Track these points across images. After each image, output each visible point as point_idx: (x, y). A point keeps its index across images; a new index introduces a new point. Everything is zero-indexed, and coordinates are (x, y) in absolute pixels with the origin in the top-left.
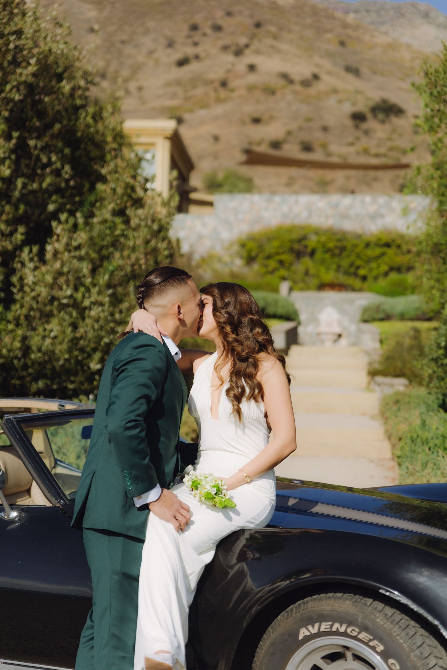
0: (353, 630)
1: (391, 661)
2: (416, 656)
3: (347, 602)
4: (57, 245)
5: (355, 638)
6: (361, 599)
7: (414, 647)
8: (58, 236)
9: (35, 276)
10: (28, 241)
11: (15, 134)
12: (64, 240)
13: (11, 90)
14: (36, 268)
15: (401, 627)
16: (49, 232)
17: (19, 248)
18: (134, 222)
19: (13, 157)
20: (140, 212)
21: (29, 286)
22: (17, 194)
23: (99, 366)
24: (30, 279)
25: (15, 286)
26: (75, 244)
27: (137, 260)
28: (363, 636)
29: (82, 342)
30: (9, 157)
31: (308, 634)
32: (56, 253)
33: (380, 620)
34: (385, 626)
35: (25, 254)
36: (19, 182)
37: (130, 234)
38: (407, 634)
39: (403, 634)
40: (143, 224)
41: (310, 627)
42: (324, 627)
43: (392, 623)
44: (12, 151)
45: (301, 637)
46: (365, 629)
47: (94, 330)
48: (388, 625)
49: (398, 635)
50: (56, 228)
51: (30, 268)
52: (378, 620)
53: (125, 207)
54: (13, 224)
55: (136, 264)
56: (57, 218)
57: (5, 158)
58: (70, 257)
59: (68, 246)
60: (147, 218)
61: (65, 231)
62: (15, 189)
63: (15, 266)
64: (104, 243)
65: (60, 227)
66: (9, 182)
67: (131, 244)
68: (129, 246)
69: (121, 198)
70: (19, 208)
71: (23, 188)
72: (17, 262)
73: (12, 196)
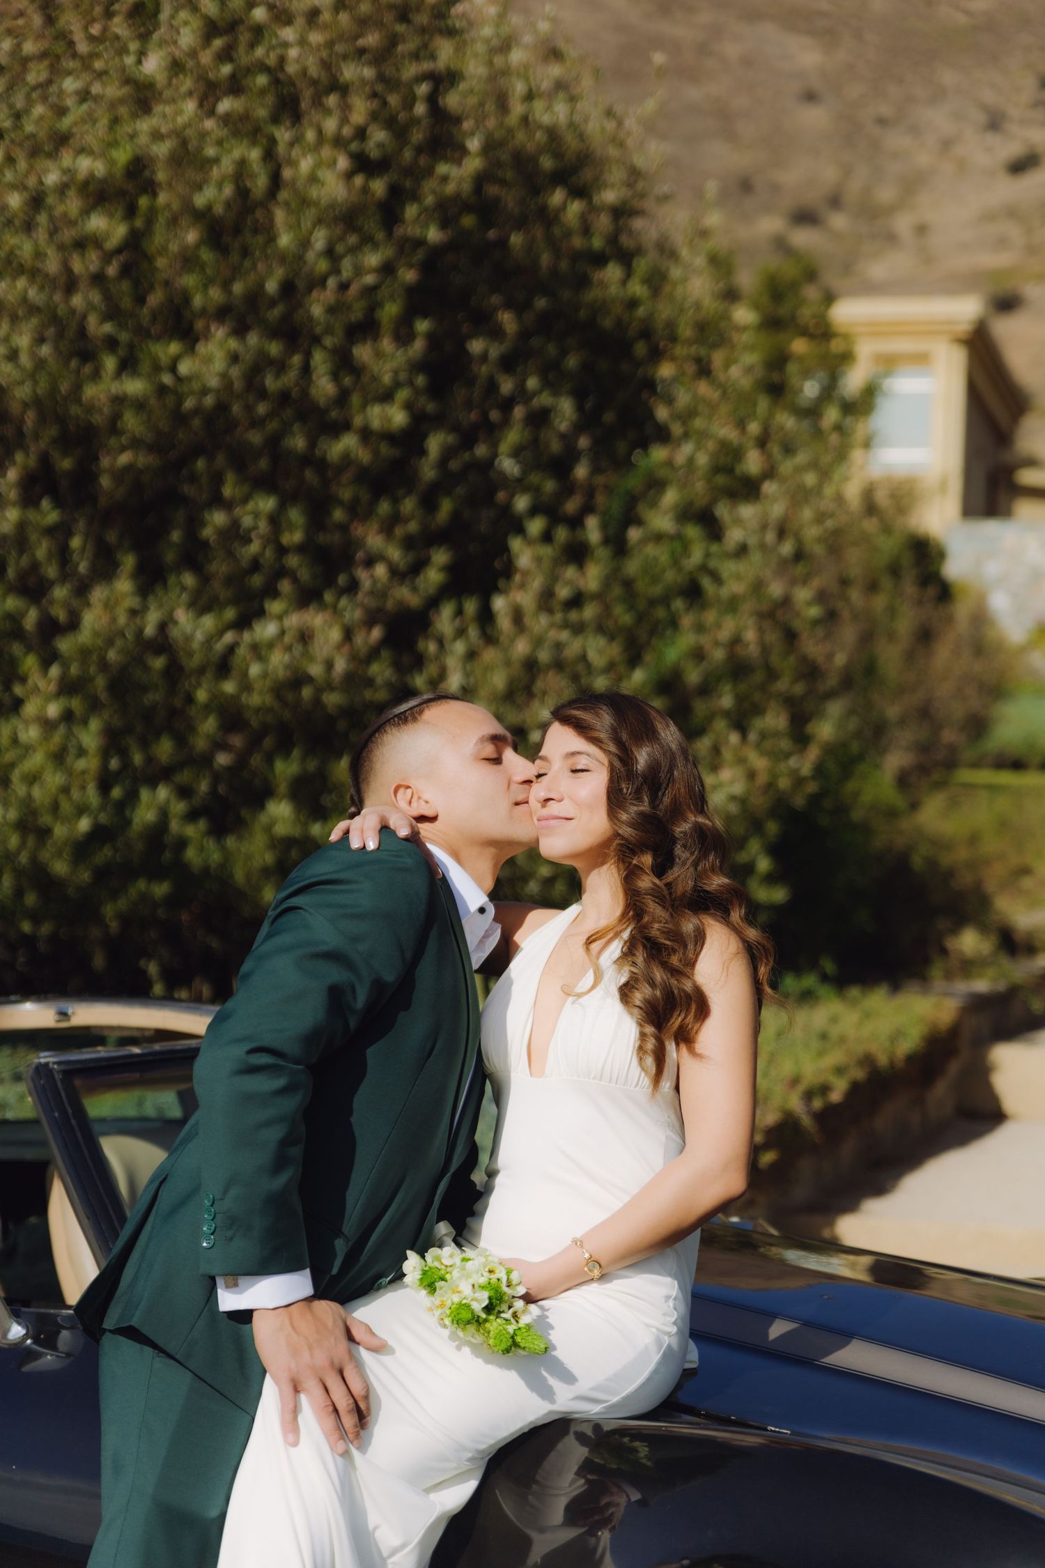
4: (518, 596)
8: (526, 573)
10: (454, 588)
11: (422, 326)
12: (537, 584)
14: (471, 655)
16: (507, 566)
17: (433, 603)
18: (734, 536)
19: (421, 380)
20: (747, 511)
22: (428, 471)
24: (456, 680)
26: (563, 592)
27: (740, 631)
30: (410, 383)
32: (518, 617)
35: (444, 620)
36: (435, 444)
37: (728, 568)
40: (752, 542)
44: (417, 366)
50: (520, 555)
51: (457, 655)
53: (714, 501)
54: (419, 547)
55: (736, 641)
56: (520, 530)
57: (397, 385)
58: (552, 625)
59: (546, 599)
60: (764, 527)
61: (540, 560)
62: (424, 460)
63: (422, 647)
64: (659, 589)
65: (529, 550)
66: (406, 442)
67: (724, 593)
68: (719, 599)
69: (706, 478)
70: (438, 508)
71: (445, 457)
72: (428, 638)
73: (416, 477)
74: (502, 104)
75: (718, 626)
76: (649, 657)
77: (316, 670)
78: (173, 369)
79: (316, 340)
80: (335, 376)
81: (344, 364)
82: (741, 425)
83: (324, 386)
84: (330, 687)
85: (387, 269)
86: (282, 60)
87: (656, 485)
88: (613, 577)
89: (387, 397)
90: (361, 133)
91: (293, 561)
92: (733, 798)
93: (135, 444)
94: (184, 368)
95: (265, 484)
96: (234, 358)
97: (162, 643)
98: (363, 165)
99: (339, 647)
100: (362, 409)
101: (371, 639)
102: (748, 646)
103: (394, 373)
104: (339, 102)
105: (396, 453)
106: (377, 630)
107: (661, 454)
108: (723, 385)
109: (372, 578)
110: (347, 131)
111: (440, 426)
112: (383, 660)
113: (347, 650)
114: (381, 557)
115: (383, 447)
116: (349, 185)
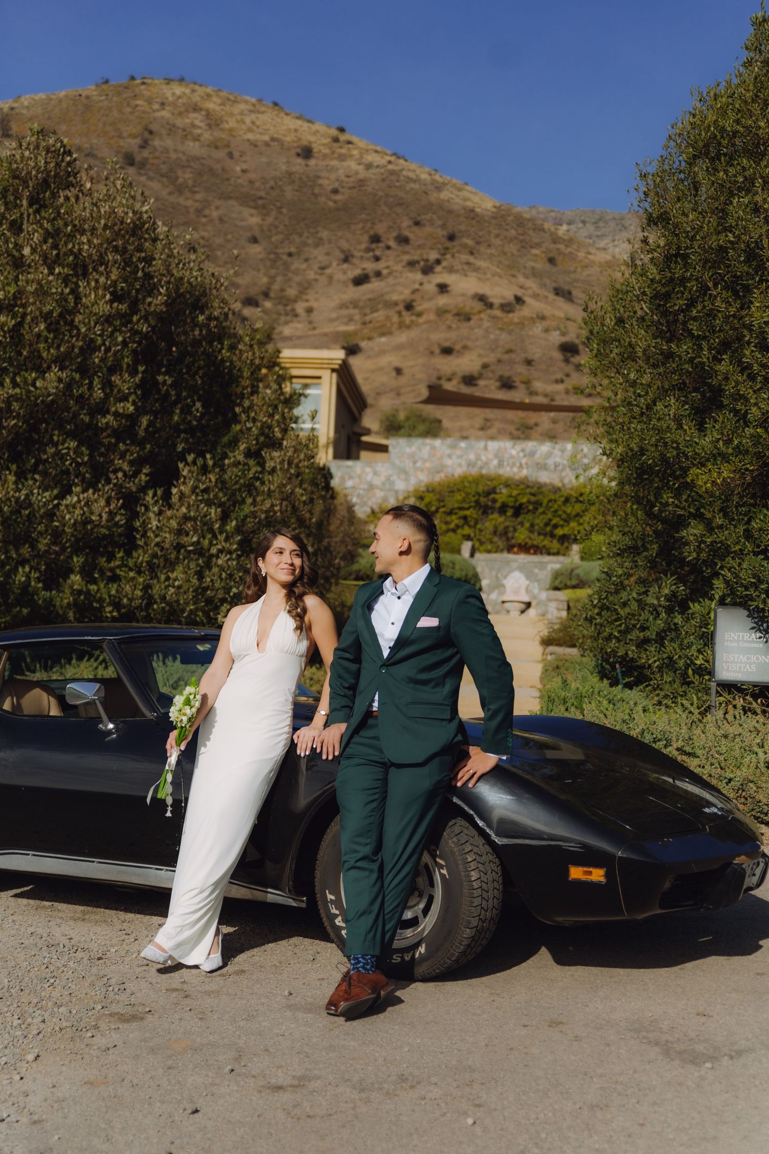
1: (433, 847)
2: (453, 842)
4: (182, 488)
7: (453, 835)
8: (185, 477)
9: (159, 521)
10: (152, 483)
11: (141, 368)
12: (190, 482)
13: (139, 321)
14: (160, 513)
16: (176, 474)
17: (143, 489)
18: (269, 465)
19: (139, 392)
20: (276, 454)
21: (154, 532)
22: (142, 433)
24: (154, 523)
25: (137, 530)
26: (202, 487)
27: (272, 505)
29: (209, 592)
30: (135, 393)
32: (182, 496)
35: (149, 498)
36: (145, 421)
37: (267, 477)
40: (278, 467)
44: (138, 386)
47: (221, 579)
50: (183, 470)
51: (154, 512)
53: (261, 449)
54: (137, 464)
55: (270, 510)
56: (184, 459)
57: (130, 394)
58: (197, 500)
59: (194, 490)
60: (283, 461)
61: (193, 473)
62: (140, 427)
63: (138, 509)
64: (237, 487)
65: (187, 468)
66: (133, 419)
67: (266, 489)
68: (263, 491)
69: (257, 439)
70: (145, 448)
71: (148, 426)
72: (141, 505)
73: (136, 435)
75: (263, 503)
76: (233, 515)
77: (94, 518)
78: (34, 385)
79: (95, 373)
80: (103, 389)
81: (107, 384)
82: (271, 416)
83: (99, 394)
84: (100, 525)
85: (125, 343)
86: (80, 250)
87: (236, 441)
88: (220, 480)
89: (125, 398)
90: (115, 283)
91: (83, 469)
93: (18, 416)
94: (38, 384)
95: (72, 435)
96: (60, 380)
97: (27, 503)
98: (117, 297)
99: (103, 508)
100: (115, 404)
101: (119, 505)
102: (275, 513)
103: (129, 389)
104: (105, 269)
105: (128, 423)
106: (121, 501)
107: (238, 427)
108: (264, 398)
109: (117, 478)
110: (109, 282)
111: (146, 413)
112: (122, 515)
113: (107, 509)
114: (120, 469)
115: (124, 421)
116: (111, 307)
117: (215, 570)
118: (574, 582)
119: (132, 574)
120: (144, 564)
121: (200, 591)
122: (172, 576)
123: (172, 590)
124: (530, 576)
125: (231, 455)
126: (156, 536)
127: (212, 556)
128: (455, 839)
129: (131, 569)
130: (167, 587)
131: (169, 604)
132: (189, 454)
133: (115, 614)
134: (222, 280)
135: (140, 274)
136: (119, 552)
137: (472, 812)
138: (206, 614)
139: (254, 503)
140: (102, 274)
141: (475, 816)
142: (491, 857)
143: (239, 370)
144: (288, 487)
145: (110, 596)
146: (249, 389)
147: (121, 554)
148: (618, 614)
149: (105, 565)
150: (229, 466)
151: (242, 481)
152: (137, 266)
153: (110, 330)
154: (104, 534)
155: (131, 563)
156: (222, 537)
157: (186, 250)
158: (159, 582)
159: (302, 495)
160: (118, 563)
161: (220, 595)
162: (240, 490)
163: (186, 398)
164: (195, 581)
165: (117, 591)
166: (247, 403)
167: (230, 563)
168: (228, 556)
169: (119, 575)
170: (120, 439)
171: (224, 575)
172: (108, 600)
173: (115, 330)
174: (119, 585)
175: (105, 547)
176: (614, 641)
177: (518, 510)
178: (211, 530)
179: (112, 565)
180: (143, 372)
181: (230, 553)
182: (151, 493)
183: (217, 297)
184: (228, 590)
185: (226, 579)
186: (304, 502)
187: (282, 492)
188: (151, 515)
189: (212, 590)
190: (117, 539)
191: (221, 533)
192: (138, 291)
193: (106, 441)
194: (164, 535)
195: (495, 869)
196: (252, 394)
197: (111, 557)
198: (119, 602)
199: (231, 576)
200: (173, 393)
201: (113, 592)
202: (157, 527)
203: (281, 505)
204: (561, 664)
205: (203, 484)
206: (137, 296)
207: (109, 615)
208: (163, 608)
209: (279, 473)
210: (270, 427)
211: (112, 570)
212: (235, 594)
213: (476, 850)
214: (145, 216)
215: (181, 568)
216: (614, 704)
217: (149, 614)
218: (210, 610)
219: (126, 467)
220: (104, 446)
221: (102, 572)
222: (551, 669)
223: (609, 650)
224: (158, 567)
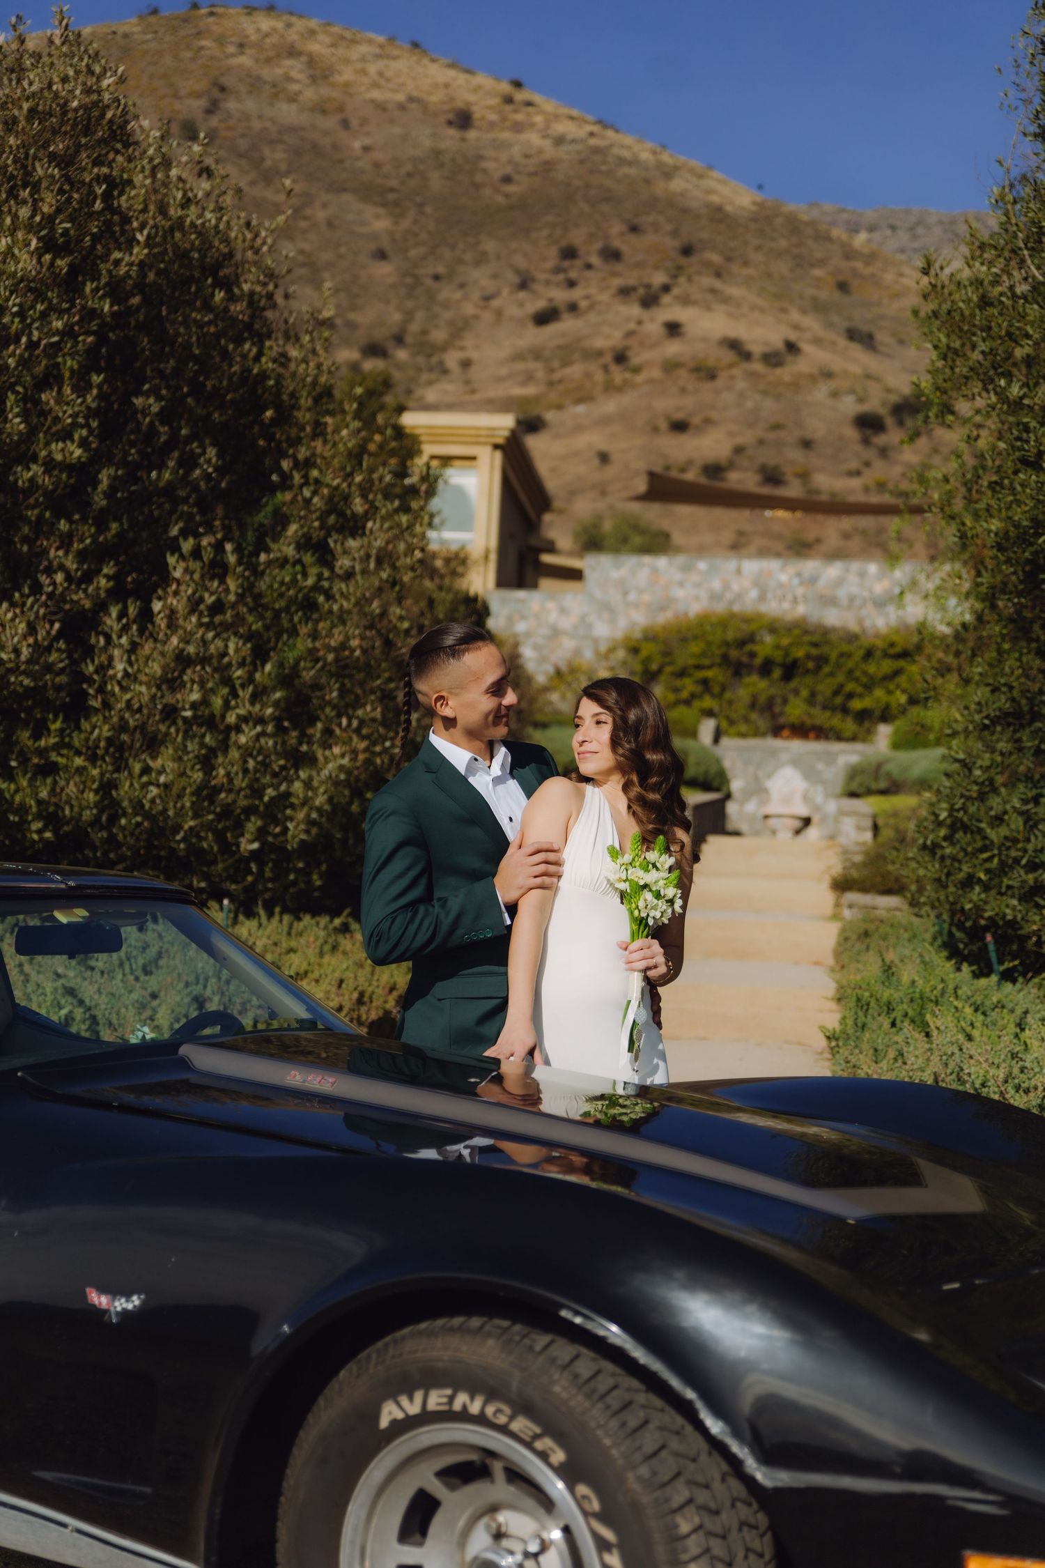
0: (499, 1411)
1: (582, 1489)
2: (640, 1479)
3: (491, 1342)
4: (173, 601)
5: (504, 1429)
6: (525, 1336)
7: (638, 1457)
8: (179, 582)
9: (130, 663)
10: (118, 593)
11: (97, 379)
12: (188, 591)
13: (95, 292)
14: (134, 647)
15: (608, 1407)
16: (164, 577)
17: (101, 606)
18: (343, 563)
19: (95, 424)
20: (352, 543)
21: (119, 683)
22: (99, 501)
23: (255, 846)
24: (120, 666)
25: (90, 681)
26: (210, 599)
27: (347, 638)
28: (521, 1425)
29: (223, 795)
30: (87, 425)
31: (400, 1415)
32: (172, 615)
33: (561, 1388)
34: (572, 1403)
35: (111, 621)
36: (105, 477)
37: (337, 586)
38: (623, 1425)
39: (614, 1424)
40: (358, 568)
41: (404, 1401)
42: (436, 1400)
43: (588, 1396)
44: (90, 413)
45: (384, 1423)
46: (524, 1407)
47: (246, 771)
48: (578, 1401)
49: (600, 1426)
50: (175, 568)
51: (121, 646)
52: (557, 1389)
53: (329, 535)
54: (93, 558)
55: (344, 646)
56: (176, 549)
57: (77, 426)
58: (201, 625)
59: (194, 604)
60: (368, 556)
61: (192, 573)
62: (95, 488)
63: (93, 641)
64: (281, 604)
65: (182, 565)
66: (84, 473)
67: (335, 607)
68: (330, 612)
69: (322, 519)
70: (109, 529)
71: (113, 489)
72: (98, 634)
73: (89, 504)
74: (163, 209)
75: (330, 634)
76: (275, 656)
77: (4, 656)
79: (10, 387)
80: (25, 415)
81: (33, 408)
82: (349, 477)
83: (16, 424)
84: (15, 670)
85: (70, 333)
87: (282, 520)
88: (248, 590)
89: (66, 435)
90: (50, 220)
92: (341, 768)
98: (52, 246)
99: (25, 637)
100: (47, 444)
101: (54, 632)
102: (353, 651)
103: (75, 416)
104: (31, 195)
105: (72, 481)
106: (57, 626)
107: (288, 496)
108: (335, 444)
109: (54, 584)
110: (38, 219)
111: (110, 462)
112: (59, 650)
113: (31, 640)
114: (62, 567)
115: (64, 476)
116: (39, 262)
117: (235, 754)
118: (882, 785)
119: (79, 761)
120: (102, 744)
121: (207, 793)
122: (156, 764)
123: (154, 791)
124: (810, 774)
125: (274, 546)
126: (124, 689)
127: (229, 728)
128: (644, 1471)
129: (78, 753)
130: (144, 786)
131: (147, 816)
132: (186, 539)
133: (48, 835)
134: (263, 234)
135: (98, 205)
136: (55, 721)
137: (690, 1394)
138: (220, 837)
139: (314, 635)
140: (24, 202)
141: (699, 1405)
142: (744, 1512)
143: (293, 395)
144: (375, 604)
145: (40, 803)
146: (308, 429)
147: (58, 725)
148: (985, 838)
149: (30, 743)
150: (269, 563)
151: (291, 592)
152: (91, 192)
153: (40, 307)
154: (27, 688)
155: (77, 740)
156: (245, 694)
157: (196, 170)
158: (131, 775)
159: (401, 618)
160: (52, 741)
161: (243, 802)
162: (287, 609)
163: (189, 440)
164: (198, 776)
165: (53, 792)
166: (303, 453)
167: (262, 741)
168: (259, 729)
169: (55, 764)
170: (60, 512)
171: (251, 764)
172: (34, 809)
173: (51, 308)
174: (55, 782)
175: (29, 711)
176: (977, 889)
177: (791, 670)
178: (227, 681)
179: (43, 743)
180: (100, 386)
181: (261, 721)
182: (114, 611)
183: (256, 263)
184: (257, 792)
185: (256, 771)
186: (407, 632)
187: (365, 614)
188: (117, 653)
189: (230, 791)
190: (51, 694)
191: (243, 686)
192: (94, 236)
193: (32, 514)
194: (137, 687)
195: (756, 1544)
196: (314, 436)
197: (40, 730)
198: (55, 813)
199: (265, 765)
200: (164, 429)
201: (44, 794)
202: (126, 674)
203: (363, 638)
204: (871, 927)
205: (212, 594)
206: (93, 247)
207: (35, 837)
208: (138, 824)
209: (359, 577)
210: (347, 498)
211: (42, 752)
212: (272, 799)
213: (702, 1497)
214: (107, 97)
215: (171, 751)
216: (984, 1014)
217: (112, 838)
218: (226, 829)
219: (70, 563)
220: (30, 522)
221: (24, 760)
222: (854, 937)
223: (968, 906)
224: (131, 747)
